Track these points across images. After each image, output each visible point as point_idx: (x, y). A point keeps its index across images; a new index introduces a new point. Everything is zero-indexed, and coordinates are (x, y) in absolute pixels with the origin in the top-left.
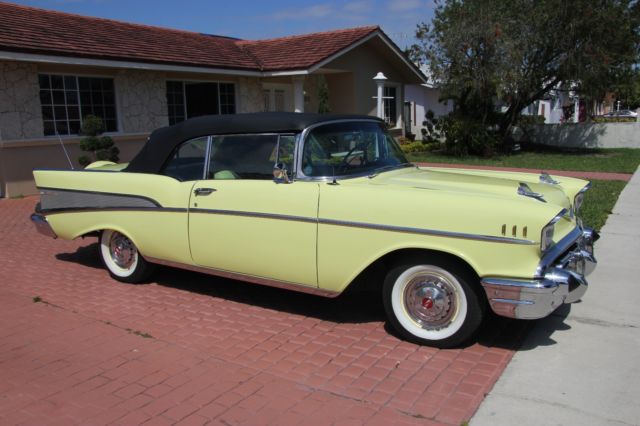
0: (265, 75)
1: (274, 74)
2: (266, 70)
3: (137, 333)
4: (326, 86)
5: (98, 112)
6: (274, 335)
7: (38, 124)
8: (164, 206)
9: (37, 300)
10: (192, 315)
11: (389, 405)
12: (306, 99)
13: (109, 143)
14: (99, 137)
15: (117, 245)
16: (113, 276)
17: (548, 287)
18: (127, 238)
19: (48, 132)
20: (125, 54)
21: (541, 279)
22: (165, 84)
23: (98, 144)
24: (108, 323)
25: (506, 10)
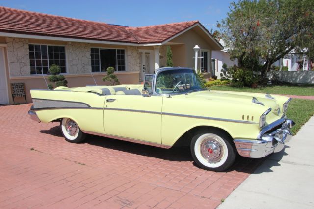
0: (140, 45)
1: (145, 45)
2: (140, 43)
3: (79, 163)
4: (171, 51)
5: (57, 63)
6: (141, 165)
7: (28, 68)
8: (92, 107)
9: (32, 149)
10: (104, 157)
11: (190, 193)
12: (161, 57)
13: (63, 78)
14: (58, 75)
15: (69, 125)
16: (67, 140)
17: (263, 143)
18: (74, 122)
19: (33, 72)
20: (71, 35)
21: (260, 139)
22: (90, 49)
23: (58, 79)
24: (66, 159)
25: (264, 12)
